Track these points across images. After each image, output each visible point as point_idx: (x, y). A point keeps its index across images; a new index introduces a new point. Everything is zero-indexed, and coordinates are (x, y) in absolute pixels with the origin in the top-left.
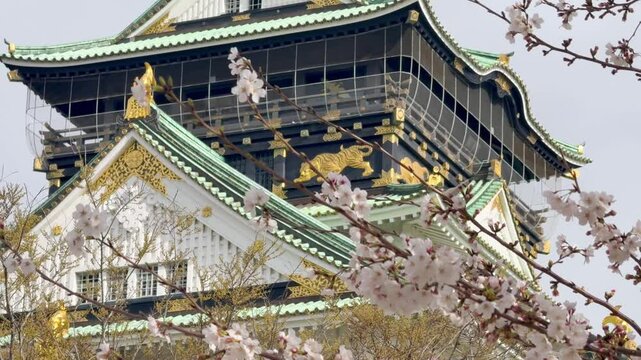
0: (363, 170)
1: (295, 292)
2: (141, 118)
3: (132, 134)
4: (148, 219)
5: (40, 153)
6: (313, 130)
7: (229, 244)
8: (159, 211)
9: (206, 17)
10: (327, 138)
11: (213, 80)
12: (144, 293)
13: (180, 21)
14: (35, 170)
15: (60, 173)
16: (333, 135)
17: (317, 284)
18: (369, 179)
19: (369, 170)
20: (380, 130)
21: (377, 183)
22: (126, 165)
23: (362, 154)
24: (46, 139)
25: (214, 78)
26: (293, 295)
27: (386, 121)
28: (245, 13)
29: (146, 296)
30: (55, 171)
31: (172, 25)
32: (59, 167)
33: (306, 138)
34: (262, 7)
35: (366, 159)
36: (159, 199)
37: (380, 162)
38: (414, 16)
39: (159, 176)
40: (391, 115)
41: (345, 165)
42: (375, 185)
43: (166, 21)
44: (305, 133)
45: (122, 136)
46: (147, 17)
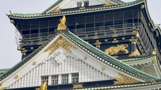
0: (125, 52)
1: (116, 83)
2: (63, 30)
3: (60, 34)
4: (65, 60)
5: (19, 45)
6: (109, 39)
7: (93, 67)
8: (69, 58)
9: (71, 8)
10: (113, 42)
11: (77, 24)
12: (64, 83)
13: (62, 9)
14: (18, 50)
15: (26, 51)
16: (115, 41)
17: (123, 80)
18: (127, 54)
19: (127, 52)
20: (131, 40)
21: (130, 55)
22: (58, 44)
23: (125, 47)
24: (22, 41)
25: (78, 23)
26: (115, 84)
27: (133, 37)
28: (83, 7)
29: (65, 83)
30: (24, 50)
31: (60, 10)
32: (25, 49)
33: (107, 42)
34: (89, 5)
35: (126, 48)
36: (69, 54)
37: (131, 49)
38: (143, 6)
39: (69, 47)
40: (135, 36)
41: (119, 50)
42: (130, 56)
43: (58, 9)
44: (106, 40)
45: (57, 35)
46: (52, 7)
